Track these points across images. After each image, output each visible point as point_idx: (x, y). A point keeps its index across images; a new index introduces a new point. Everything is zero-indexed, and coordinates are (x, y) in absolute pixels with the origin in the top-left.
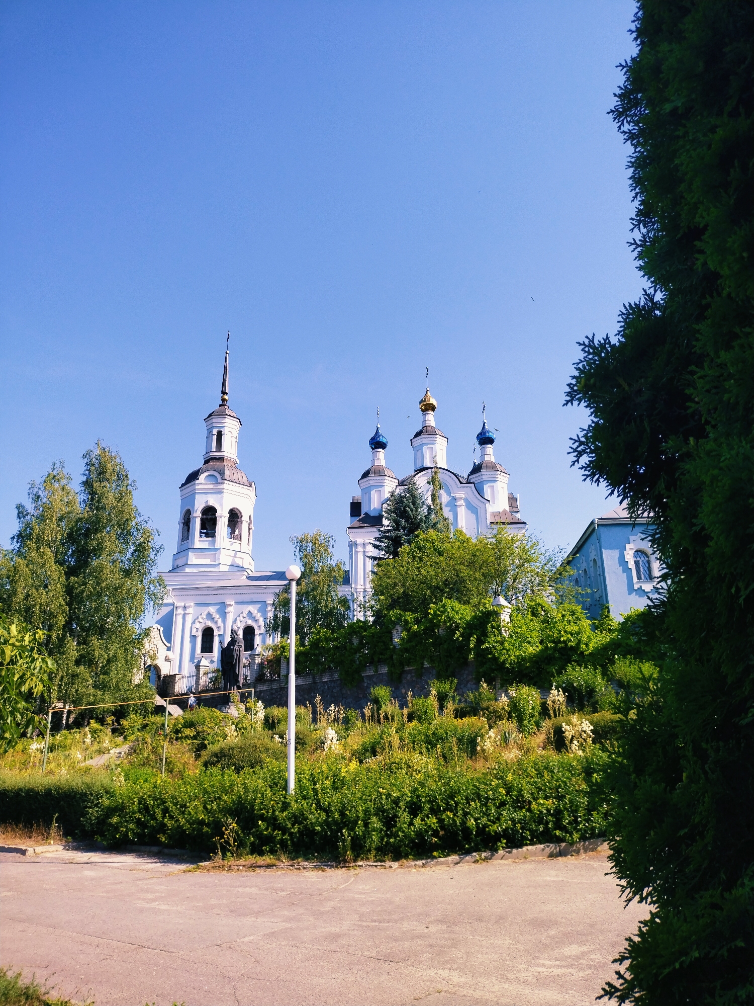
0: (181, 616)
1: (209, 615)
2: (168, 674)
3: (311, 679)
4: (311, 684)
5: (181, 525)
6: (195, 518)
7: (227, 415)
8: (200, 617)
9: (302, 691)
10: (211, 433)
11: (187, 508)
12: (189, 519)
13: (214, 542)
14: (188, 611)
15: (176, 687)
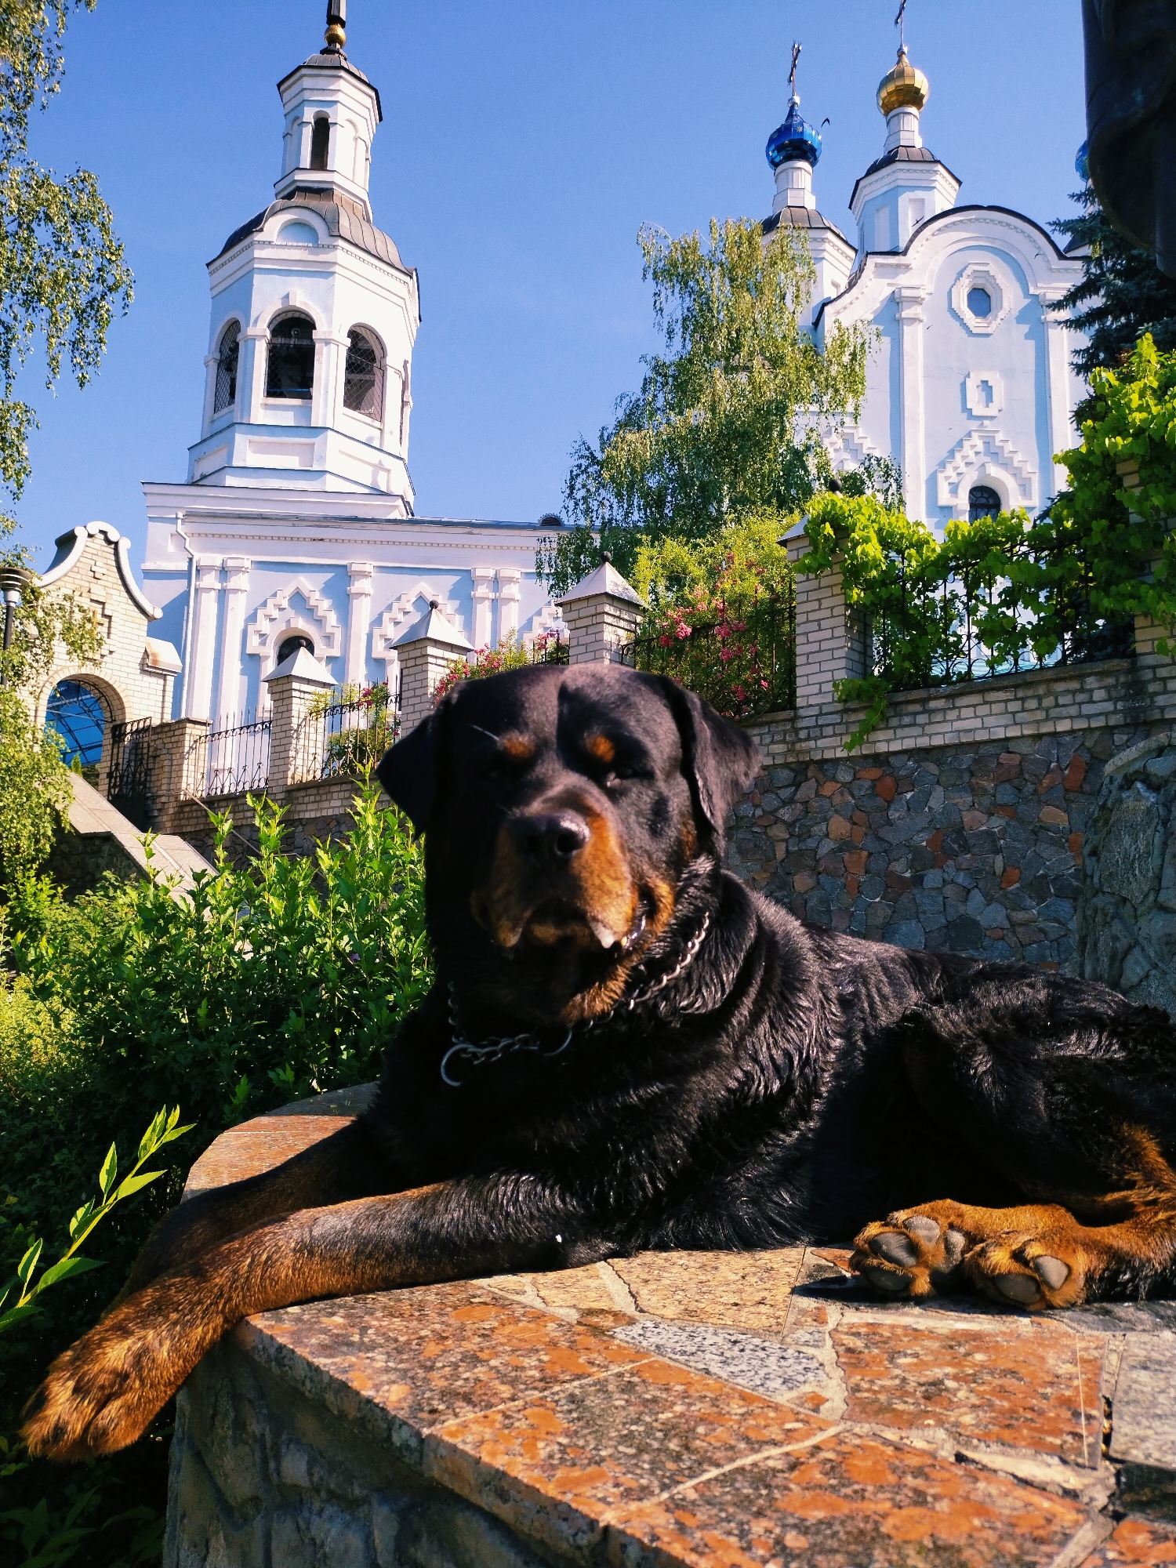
0: (213, 594)
1: (299, 600)
2: (156, 722)
3: (1099, 695)
4: (1098, 733)
5: (213, 366)
6: (254, 339)
7: (342, 68)
8: (270, 603)
9: (1008, 781)
10: (297, 121)
11: (227, 318)
12: (235, 349)
13: (307, 412)
14: (234, 582)
15: (185, 773)
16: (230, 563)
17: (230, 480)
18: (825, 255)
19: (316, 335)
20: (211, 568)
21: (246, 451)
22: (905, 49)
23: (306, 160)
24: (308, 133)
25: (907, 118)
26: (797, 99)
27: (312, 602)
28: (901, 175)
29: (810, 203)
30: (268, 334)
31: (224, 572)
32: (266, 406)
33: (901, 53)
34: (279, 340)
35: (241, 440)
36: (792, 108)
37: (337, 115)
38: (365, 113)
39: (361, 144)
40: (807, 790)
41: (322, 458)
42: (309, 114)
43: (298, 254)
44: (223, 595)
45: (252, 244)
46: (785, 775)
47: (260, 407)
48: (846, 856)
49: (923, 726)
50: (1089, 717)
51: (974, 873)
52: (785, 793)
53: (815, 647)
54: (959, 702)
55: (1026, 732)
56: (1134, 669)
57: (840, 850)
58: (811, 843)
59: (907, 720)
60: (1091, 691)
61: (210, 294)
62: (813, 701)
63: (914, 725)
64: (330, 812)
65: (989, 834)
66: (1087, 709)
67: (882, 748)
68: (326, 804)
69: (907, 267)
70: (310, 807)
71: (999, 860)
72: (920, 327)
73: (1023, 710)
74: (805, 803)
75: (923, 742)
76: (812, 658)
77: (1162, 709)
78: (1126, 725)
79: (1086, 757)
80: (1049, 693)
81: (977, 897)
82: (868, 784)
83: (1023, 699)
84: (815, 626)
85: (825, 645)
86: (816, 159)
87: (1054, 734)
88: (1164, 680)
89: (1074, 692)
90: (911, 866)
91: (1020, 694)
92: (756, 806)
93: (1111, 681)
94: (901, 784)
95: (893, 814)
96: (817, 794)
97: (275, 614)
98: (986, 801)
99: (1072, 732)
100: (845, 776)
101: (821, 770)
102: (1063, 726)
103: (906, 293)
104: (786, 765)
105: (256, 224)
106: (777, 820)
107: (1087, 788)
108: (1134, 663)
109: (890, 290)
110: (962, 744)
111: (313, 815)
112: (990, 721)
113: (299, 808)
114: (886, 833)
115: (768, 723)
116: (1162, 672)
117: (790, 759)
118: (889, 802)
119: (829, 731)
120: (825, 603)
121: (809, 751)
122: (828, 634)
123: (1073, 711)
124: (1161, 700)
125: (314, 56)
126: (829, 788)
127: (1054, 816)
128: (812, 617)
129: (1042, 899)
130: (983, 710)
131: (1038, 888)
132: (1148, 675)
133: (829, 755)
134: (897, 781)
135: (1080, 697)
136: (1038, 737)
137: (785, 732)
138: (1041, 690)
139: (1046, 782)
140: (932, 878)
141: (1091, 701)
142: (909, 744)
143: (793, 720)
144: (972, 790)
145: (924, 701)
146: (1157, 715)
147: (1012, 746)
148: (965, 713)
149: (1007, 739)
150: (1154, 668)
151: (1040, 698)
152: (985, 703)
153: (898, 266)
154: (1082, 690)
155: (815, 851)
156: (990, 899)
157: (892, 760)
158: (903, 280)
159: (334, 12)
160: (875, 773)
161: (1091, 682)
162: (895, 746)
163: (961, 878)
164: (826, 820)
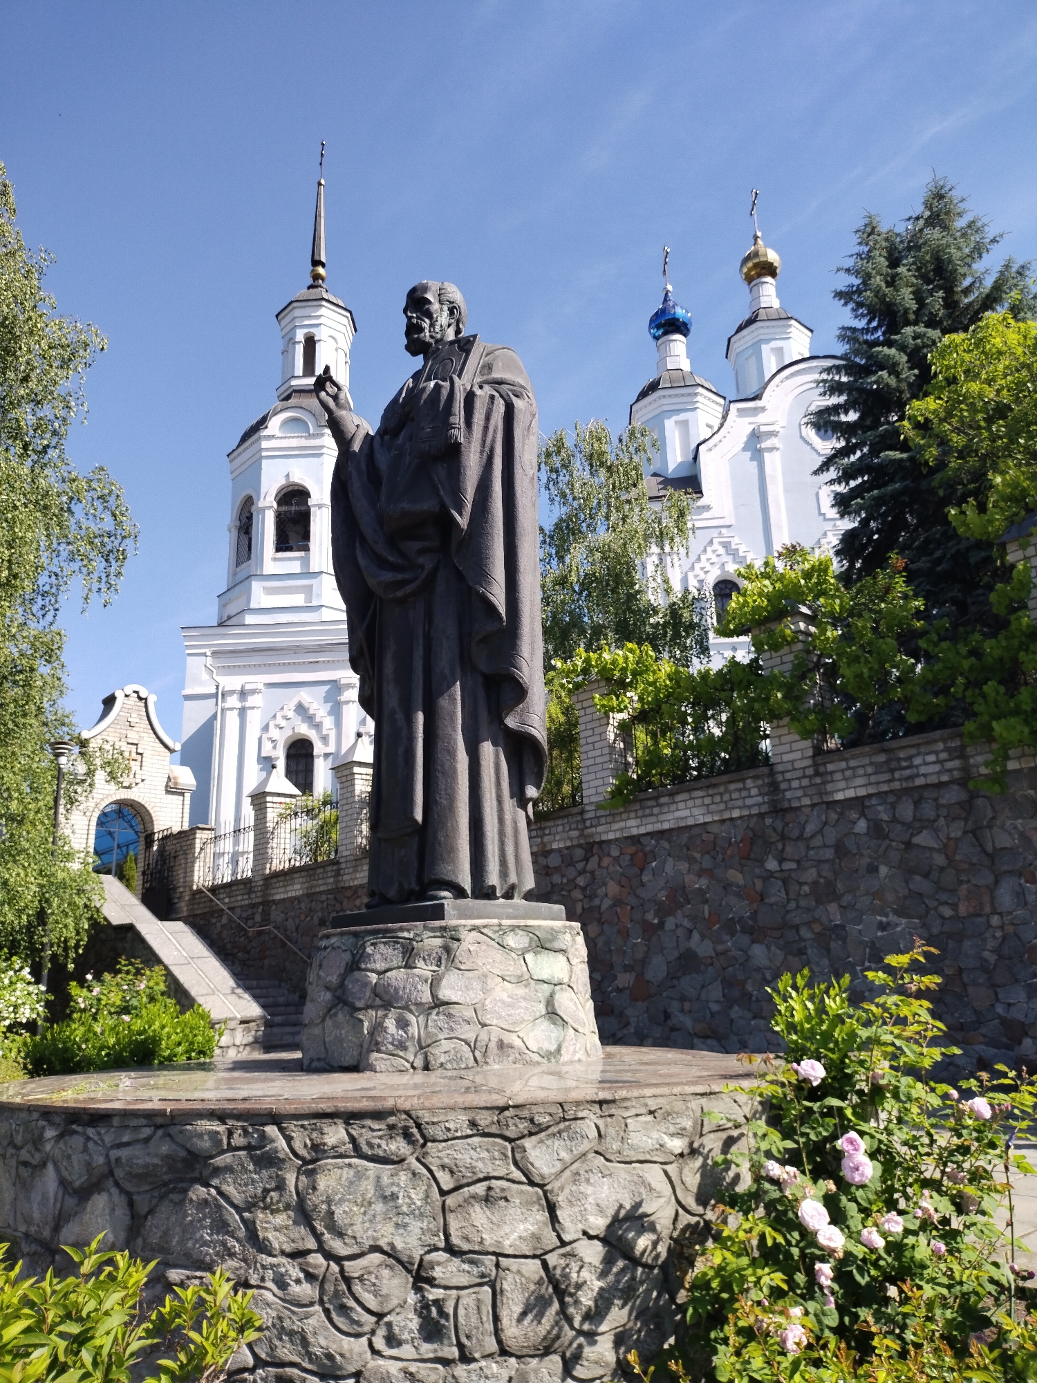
0: (236, 712)
1: (301, 709)
2: (176, 829)
3: (754, 792)
4: (755, 818)
5: (235, 533)
6: (264, 509)
7: (323, 299)
8: (279, 716)
9: (708, 853)
10: (292, 342)
11: (244, 494)
12: (250, 518)
13: (306, 562)
14: (252, 701)
15: (196, 868)
16: (248, 687)
17: (250, 619)
18: (698, 405)
19: (311, 502)
20: (232, 692)
21: (260, 595)
22: (759, 234)
23: (299, 370)
24: (300, 350)
25: (765, 286)
26: (670, 288)
27: (311, 712)
28: (761, 331)
29: (686, 365)
30: (275, 505)
31: (243, 694)
32: (275, 559)
33: (756, 238)
34: (284, 508)
35: (256, 586)
36: (666, 295)
37: (321, 334)
38: (343, 329)
39: (341, 353)
40: (593, 862)
41: (319, 596)
42: (300, 336)
43: (294, 443)
44: (242, 712)
45: (259, 439)
46: (579, 853)
47: (270, 559)
48: (619, 910)
49: (657, 815)
50: (749, 807)
51: (693, 918)
52: (580, 866)
53: (591, 762)
54: (679, 798)
55: (716, 818)
56: (772, 773)
57: (614, 905)
58: (596, 902)
59: (648, 811)
60: (749, 789)
61: (230, 477)
62: (593, 799)
63: (652, 815)
64: (293, 894)
65: (700, 889)
66: (749, 802)
67: (635, 832)
68: (290, 888)
69: (763, 409)
70: (281, 890)
71: (706, 908)
72: (777, 454)
73: (713, 803)
74: (592, 873)
75: (658, 827)
76: (591, 769)
77: (789, 800)
78: (770, 812)
79: (751, 834)
80: (727, 791)
81: (696, 935)
82: (628, 857)
83: (712, 796)
84: (591, 747)
85: (599, 760)
86: (688, 330)
87: (732, 819)
88: (789, 781)
89: (740, 790)
90: (655, 916)
91: (711, 792)
92: (563, 876)
93: (760, 782)
94: (648, 857)
95: (645, 879)
96: (599, 866)
97: (283, 723)
98: (696, 867)
99: (741, 818)
100: (615, 852)
101: (601, 848)
102: (736, 814)
103: (763, 429)
104: (580, 846)
105: (263, 422)
106: (576, 886)
107: (752, 856)
108: (771, 770)
109: (752, 427)
110: (680, 829)
111: (282, 896)
112: (696, 811)
113: (273, 891)
114: (642, 893)
115: (567, 816)
116: (788, 776)
117: (582, 841)
118: (642, 870)
119: (603, 820)
120: (597, 731)
121: (592, 835)
122: (598, 752)
123: (740, 803)
124: (788, 795)
125: (303, 293)
126: (606, 861)
127: (735, 876)
128: (590, 740)
129: (733, 935)
130: (690, 803)
131: (729, 927)
132: (780, 778)
133: (604, 838)
134: (645, 855)
135: (744, 794)
136: (723, 821)
137: (577, 822)
138: (722, 789)
139: (729, 852)
140: (670, 923)
141: (750, 796)
142: (650, 828)
143: (582, 812)
144: (691, 860)
145: (656, 798)
146: (786, 805)
147: (709, 828)
148: (681, 805)
149: (706, 823)
150: (783, 773)
151: (721, 795)
152: (691, 799)
153: (755, 409)
154: (745, 789)
155: (599, 907)
156: (703, 937)
157: (644, 840)
158: (761, 418)
159: (316, 258)
160: (632, 850)
161: (749, 783)
162: (642, 831)
163: (686, 923)
164: (605, 884)
